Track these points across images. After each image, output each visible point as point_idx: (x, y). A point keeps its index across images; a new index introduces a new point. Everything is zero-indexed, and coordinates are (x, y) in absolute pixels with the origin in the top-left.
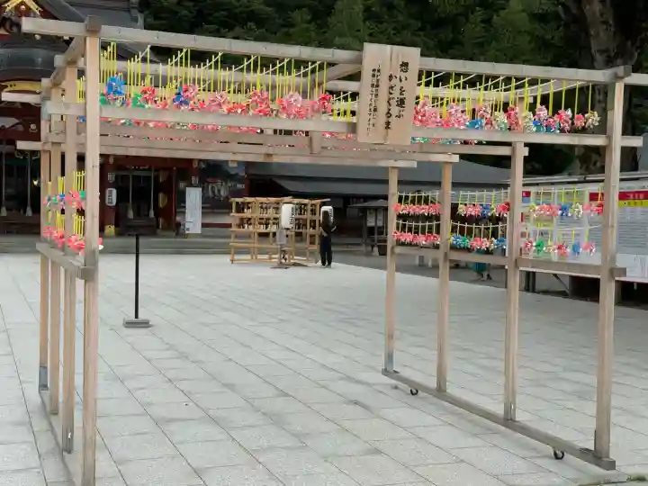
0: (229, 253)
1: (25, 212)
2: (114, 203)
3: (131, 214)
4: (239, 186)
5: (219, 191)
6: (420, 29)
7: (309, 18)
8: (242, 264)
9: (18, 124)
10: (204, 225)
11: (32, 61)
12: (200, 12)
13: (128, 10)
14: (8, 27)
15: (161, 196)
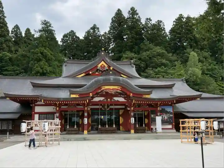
0: (180, 139)
1: (106, 127)
2: (134, 122)
3: (137, 126)
4: (171, 115)
5: (164, 117)
6: (217, 64)
7: (181, 63)
8: (185, 143)
9: (104, 99)
10: (162, 129)
11: (109, 80)
12: (146, 64)
13: (131, 64)
14: (98, 72)
15: (146, 120)
